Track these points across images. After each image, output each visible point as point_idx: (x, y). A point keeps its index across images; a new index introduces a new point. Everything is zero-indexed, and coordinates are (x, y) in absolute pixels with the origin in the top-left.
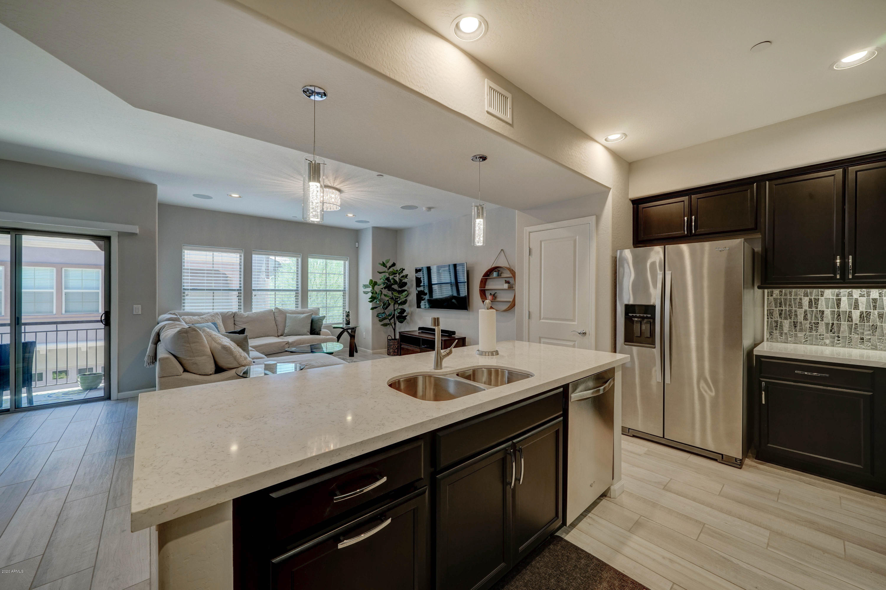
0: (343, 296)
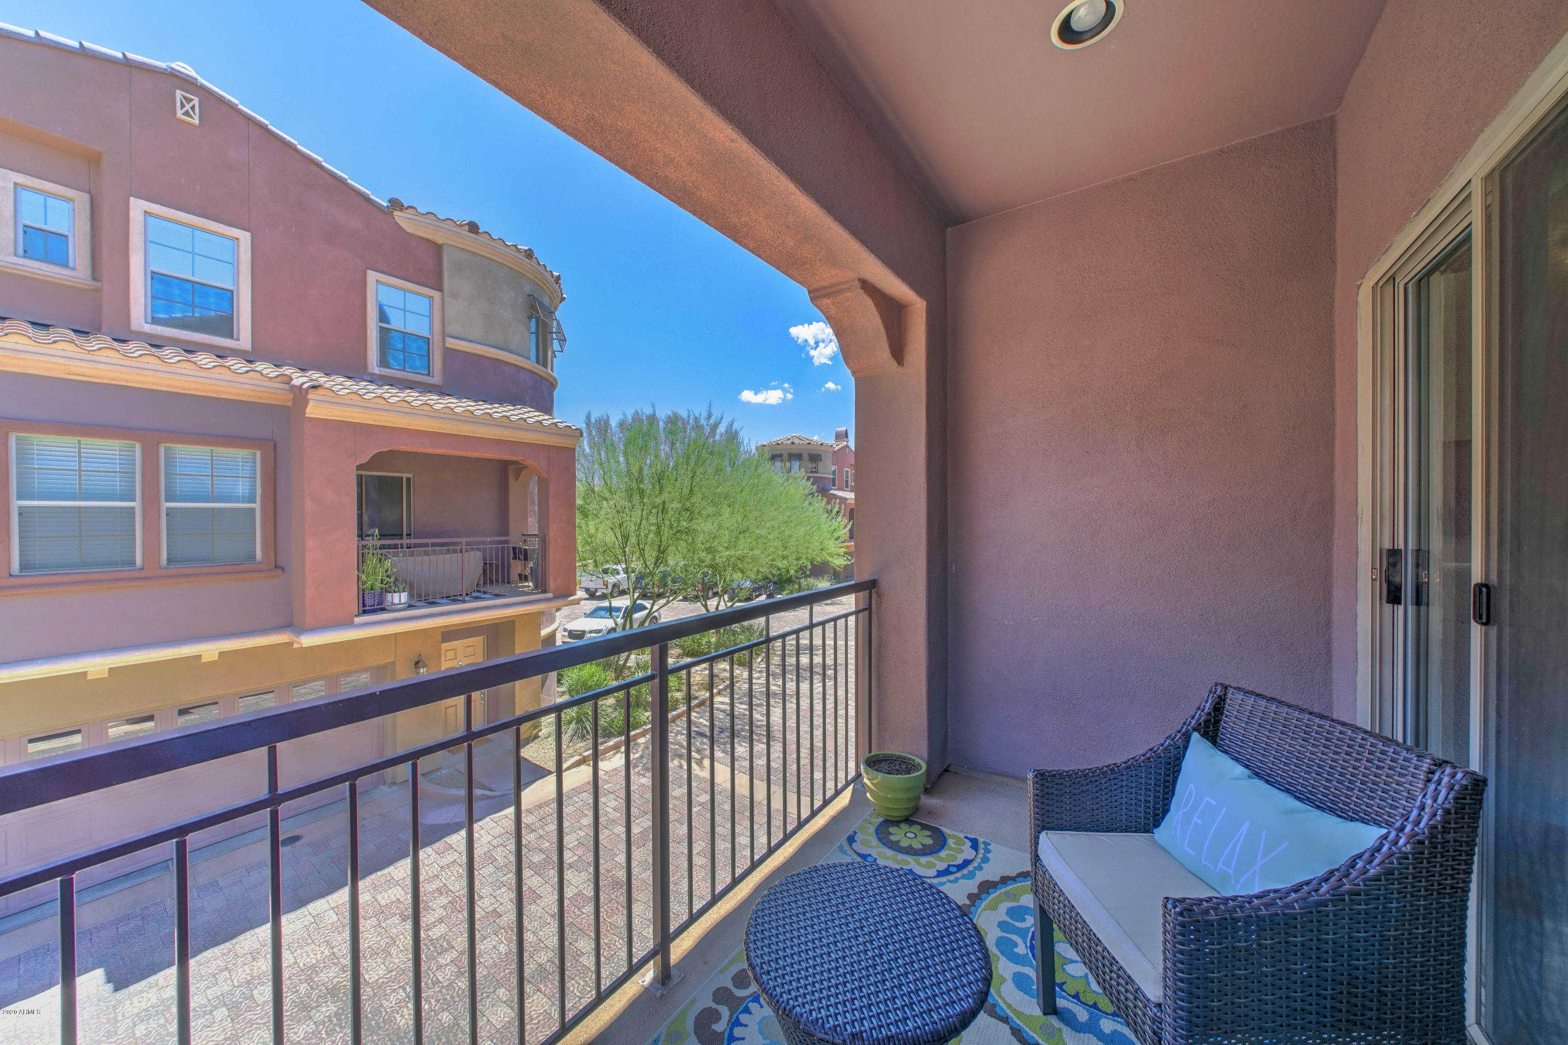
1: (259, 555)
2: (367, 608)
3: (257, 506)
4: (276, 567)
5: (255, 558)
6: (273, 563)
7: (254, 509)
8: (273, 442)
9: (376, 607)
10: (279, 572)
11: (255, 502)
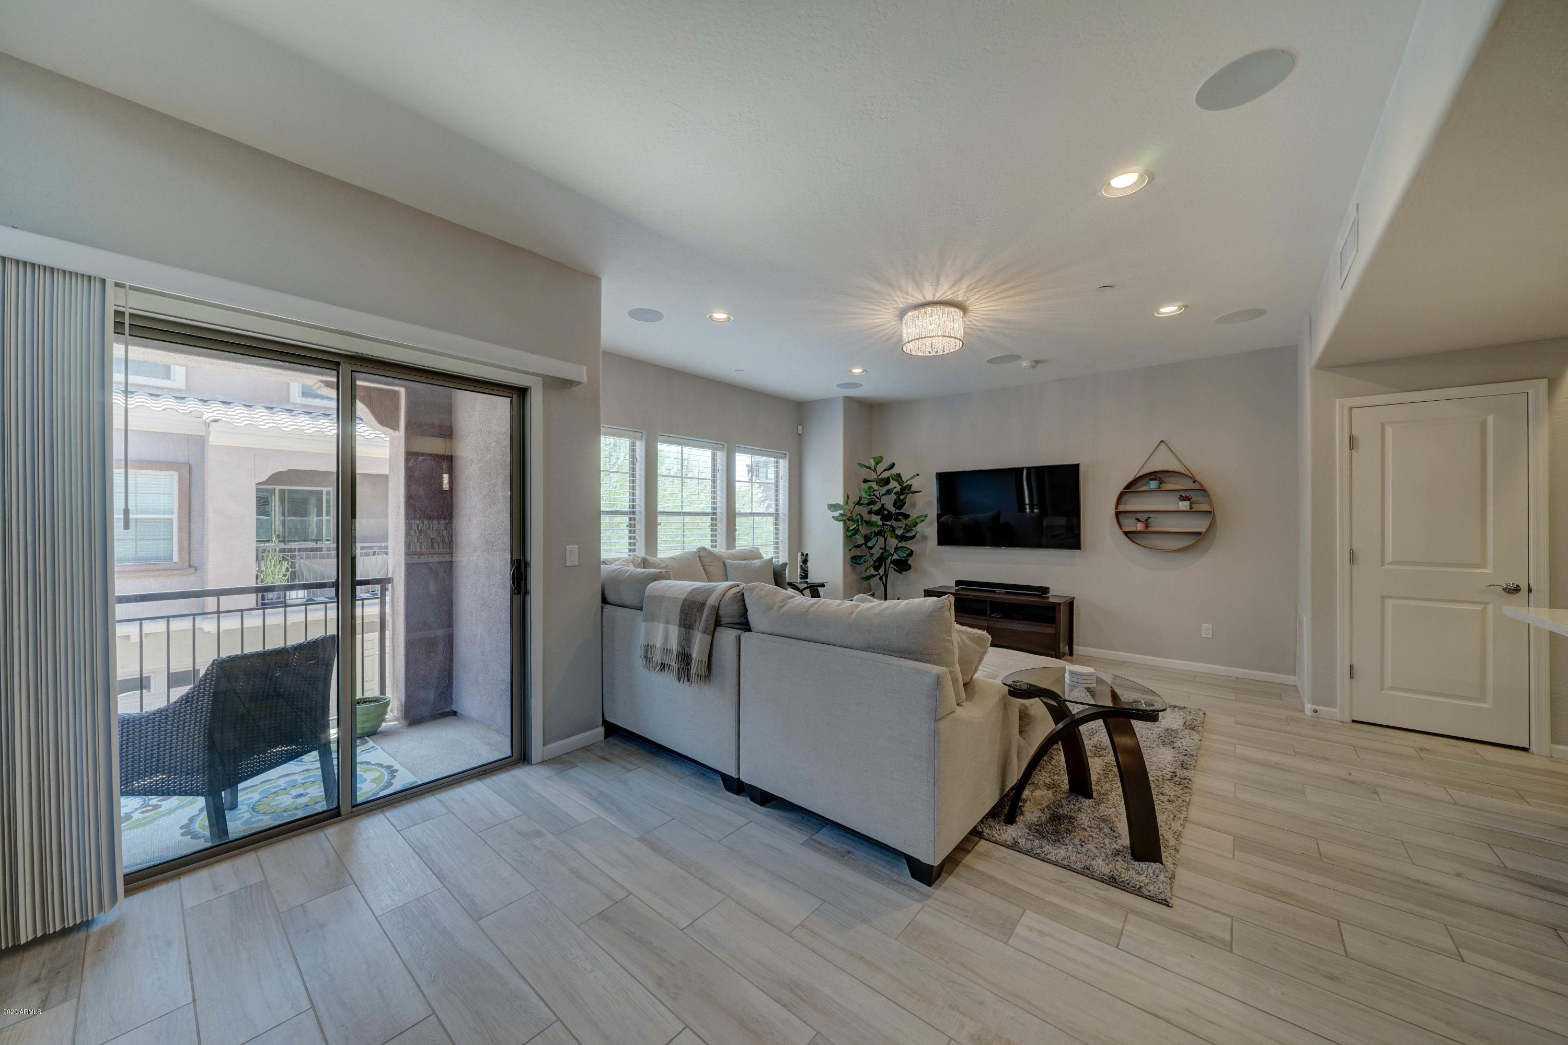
0: (776, 524)
1: (175, 558)
2: (266, 601)
3: (175, 517)
4: (190, 566)
5: (172, 559)
6: (187, 563)
7: (172, 520)
8: (188, 466)
9: (274, 600)
10: (192, 570)
11: (172, 513)
